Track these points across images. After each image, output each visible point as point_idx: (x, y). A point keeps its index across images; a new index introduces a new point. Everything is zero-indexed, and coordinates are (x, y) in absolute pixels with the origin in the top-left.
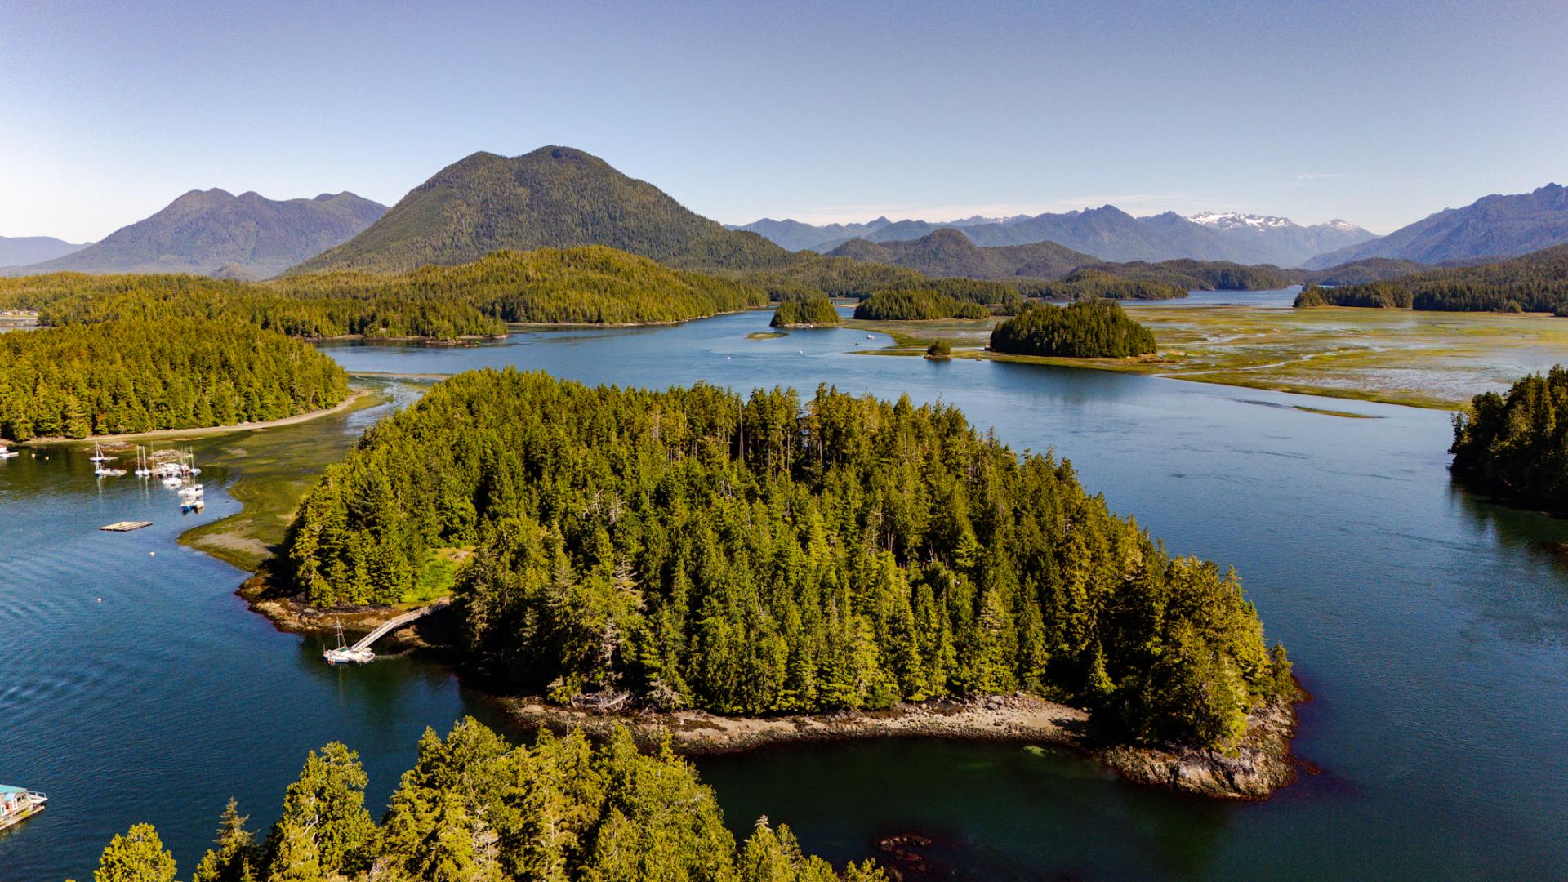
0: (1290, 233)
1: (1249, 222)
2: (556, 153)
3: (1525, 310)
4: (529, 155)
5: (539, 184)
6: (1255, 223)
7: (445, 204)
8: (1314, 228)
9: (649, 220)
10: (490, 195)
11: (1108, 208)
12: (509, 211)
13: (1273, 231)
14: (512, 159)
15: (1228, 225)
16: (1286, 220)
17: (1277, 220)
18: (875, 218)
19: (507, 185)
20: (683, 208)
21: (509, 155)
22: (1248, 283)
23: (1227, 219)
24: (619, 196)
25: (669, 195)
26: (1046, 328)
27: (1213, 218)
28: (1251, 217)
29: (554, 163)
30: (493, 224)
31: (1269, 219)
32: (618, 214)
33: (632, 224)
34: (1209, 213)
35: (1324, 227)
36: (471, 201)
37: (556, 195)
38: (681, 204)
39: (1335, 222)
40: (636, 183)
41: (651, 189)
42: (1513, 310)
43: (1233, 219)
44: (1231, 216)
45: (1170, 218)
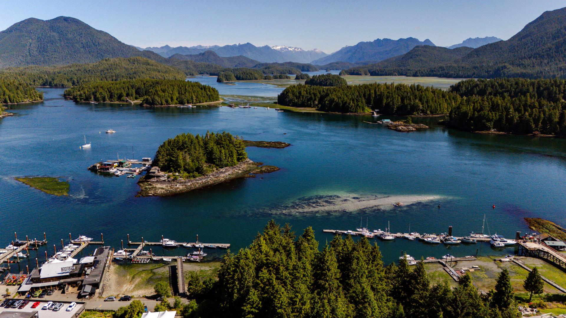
0: (302, 52)
1: (289, 49)
2: (66, 19)
3: (398, 75)
4: (53, 20)
5: (61, 31)
6: (291, 49)
7: (21, 39)
8: (308, 51)
9: (110, 46)
10: (40, 35)
11: (248, 43)
12: (52, 42)
13: (296, 52)
14: (46, 21)
15: (283, 50)
16: (301, 49)
17: (298, 49)
18: (164, 45)
19: (47, 32)
20: (120, 42)
21: (45, 20)
22: (310, 69)
23: (283, 48)
24: (96, 36)
25: (114, 36)
26: (325, 80)
27: (278, 48)
28: (290, 47)
29: (66, 23)
30: (46, 47)
31: (295, 48)
32: (97, 44)
33: (104, 47)
34: (277, 46)
35: (312, 51)
36: (32, 38)
37: (70, 36)
38: (119, 40)
39: (315, 49)
40: (101, 32)
41: (106, 34)
42: (396, 75)
43: (285, 48)
44: (284, 47)
45: (267, 48)
